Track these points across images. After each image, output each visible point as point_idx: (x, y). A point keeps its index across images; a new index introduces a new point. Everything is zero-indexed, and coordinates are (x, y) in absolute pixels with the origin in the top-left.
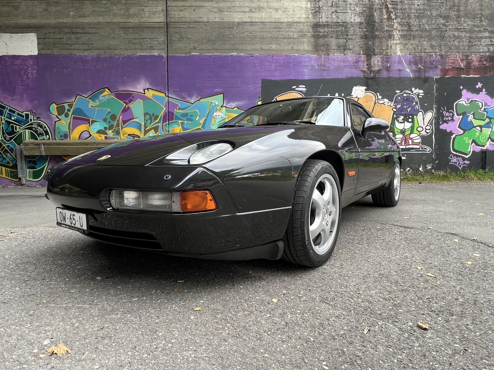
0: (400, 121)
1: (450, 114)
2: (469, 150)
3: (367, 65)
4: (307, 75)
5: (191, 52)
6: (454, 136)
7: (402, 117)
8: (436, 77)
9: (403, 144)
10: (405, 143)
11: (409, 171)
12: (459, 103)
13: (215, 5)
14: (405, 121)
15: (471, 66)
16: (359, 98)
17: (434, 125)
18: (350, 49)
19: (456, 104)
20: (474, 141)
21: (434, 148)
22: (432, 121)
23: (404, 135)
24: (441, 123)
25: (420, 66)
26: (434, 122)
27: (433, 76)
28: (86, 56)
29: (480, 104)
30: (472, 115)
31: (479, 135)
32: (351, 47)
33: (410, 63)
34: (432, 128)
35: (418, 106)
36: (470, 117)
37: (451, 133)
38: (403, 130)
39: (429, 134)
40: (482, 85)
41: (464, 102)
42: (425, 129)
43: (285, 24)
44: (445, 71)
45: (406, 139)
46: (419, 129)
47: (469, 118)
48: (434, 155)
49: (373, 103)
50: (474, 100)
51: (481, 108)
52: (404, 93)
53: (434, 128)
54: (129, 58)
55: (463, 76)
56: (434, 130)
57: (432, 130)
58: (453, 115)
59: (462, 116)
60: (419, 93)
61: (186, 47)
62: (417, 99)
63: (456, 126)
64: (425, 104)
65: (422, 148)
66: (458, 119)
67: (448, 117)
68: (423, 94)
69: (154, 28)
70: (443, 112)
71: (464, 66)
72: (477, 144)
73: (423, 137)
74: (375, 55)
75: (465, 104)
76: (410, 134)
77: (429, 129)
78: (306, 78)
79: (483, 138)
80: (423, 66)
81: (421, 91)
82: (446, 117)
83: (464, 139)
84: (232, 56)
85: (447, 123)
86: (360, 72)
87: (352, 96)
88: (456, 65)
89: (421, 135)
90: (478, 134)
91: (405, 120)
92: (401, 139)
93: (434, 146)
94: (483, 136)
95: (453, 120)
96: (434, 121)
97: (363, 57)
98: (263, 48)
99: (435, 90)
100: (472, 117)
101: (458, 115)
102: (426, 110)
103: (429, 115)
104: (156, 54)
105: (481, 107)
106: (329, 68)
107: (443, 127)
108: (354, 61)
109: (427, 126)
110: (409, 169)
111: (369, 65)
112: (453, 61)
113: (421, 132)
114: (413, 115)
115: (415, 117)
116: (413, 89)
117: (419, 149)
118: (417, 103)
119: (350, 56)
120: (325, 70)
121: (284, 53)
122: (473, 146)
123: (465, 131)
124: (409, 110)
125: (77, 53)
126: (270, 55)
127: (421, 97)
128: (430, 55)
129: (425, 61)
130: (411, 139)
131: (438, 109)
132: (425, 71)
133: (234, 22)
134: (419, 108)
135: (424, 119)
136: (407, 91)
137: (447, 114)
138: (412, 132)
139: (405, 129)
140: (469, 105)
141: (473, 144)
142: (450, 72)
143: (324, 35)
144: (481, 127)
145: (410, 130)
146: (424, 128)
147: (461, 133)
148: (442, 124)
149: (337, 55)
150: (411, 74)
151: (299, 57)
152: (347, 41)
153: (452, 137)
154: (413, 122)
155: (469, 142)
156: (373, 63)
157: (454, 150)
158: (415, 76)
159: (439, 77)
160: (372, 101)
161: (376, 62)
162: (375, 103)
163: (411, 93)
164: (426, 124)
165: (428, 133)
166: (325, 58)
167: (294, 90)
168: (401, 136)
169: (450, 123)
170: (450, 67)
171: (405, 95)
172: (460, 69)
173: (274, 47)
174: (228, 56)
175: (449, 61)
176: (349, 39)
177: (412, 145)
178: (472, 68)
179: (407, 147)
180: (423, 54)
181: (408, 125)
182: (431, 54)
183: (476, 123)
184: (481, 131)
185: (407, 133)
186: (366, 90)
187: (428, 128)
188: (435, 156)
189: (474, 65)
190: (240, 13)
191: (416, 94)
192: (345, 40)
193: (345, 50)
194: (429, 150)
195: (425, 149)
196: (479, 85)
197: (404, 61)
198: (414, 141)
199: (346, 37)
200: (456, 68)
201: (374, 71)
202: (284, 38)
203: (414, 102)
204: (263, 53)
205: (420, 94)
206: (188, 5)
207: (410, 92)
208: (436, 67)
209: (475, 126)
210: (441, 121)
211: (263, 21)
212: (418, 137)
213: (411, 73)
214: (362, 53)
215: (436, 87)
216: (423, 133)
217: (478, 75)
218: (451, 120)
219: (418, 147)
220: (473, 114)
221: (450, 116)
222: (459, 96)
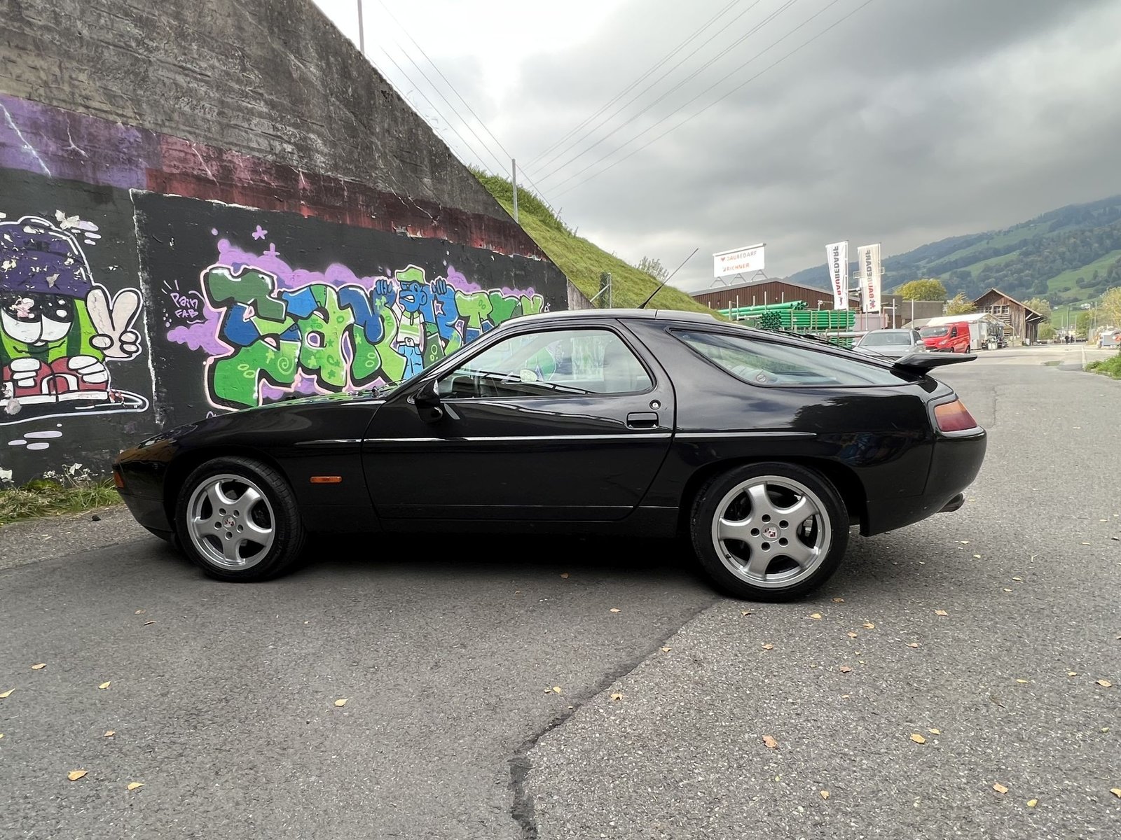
0: (20, 314)
1: (192, 303)
2: (255, 395)
6: (210, 361)
7: (28, 303)
8: (135, 190)
9: (45, 389)
10: (53, 385)
11: (78, 472)
12: (214, 272)
14: (43, 317)
15: (232, 180)
17: (146, 331)
19: (206, 276)
20: (263, 374)
21: (155, 398)
22: (141, 316)
23: (43, 361)
24: (168, 325)
25: (73, 146)
26: (145, 322)
27: (124, 186)
29: (268, 280)
30: (251, 307)
31: (273, 357)
33: (34, 129)
34: (143, 339)
35: (86, 271)
36: (247, 311)
37: (201, 355)
38: (39, 344)
39: (134, 355)
40: (266, 232)
41: (226, 273)
42: (120, 340)
44: (161, 179)
45: (53, 374)
46: (98, 342)
47: (246, 315)
48: (158, 417)
50: (251, 267)
51: (272, 291)
52: (25, 223)
53: (148, 338)
55: (216, 201)
56: (149, 344)
57: (143, 344)
58: (201, 304)
59: (225, 309)
60: (83, 231)
62: (76, 249)
63: (212, 334)
64: (111, 268)
65: (117, 399)
66: (215, 315)
67: (186, 308)
68: (99, 237)
70: (172, 295)
71: (213, 175)
72: (273, 382)
73: (113, 366)
75: (230, 278)
76: (69, 357)
77: (133, 343)
79: (285, 365)
80: (85, 149)
81: (90, 226)
82: (182, 308)
83: (239, 367)
85: (188, 326)
88: (193, 169)
89: (107, 359)
90: (270, 355)
91: (43, 310)
92: (34, 374)
93: (154, 390)
94: (284, 360)
95: (201, 317)
96: (145, 318)
99: (137, 229)
100: (251, 312)
101: (216, 304)
102: (113, 286)
103: (127, 302)
105: (270, 287)
107: (176, 335)
109: (125, 332)
110: (78, 466)
112: (182, 155)
113: (106, 352)
114: (70, 300)
115: (79, 304)
116: (59, 215)
117: (108, 401)
118: (78, 261)
122: (264, 385)
123: (238, 348)
124: (52, 279)
127: (94, 243)
128: (107, 121)
129: (90, 134)
130: (74, 372)
131: (154, 285)
132: (96, 167)
134: (88, 277)
135: (110, 312)
136: (36, 219)
137: (184, 301)
138: (74, 351)
139: (47, 342)
140: (240, 280)
141: (264, 380)
142: (175, 184)
144: (276, 337)
145: (65, 346)
146: (116, 339)
147: (229, 354)
148: (172, 327)
150: (43, 165)
153: (204, 363)
154: (72, 317)
155: (253, 376)
157: (215, 398)
158: (61, 174)
159: (145, 192)
163: (53, 227)
164: (120, 326)
165: (130, 353)
168: (34, 364)
169: (196, 327)
170: (175, 171)
171: (28, 230)
172: (201, 180)
175: (171, 152)
177: (79, 390)
178: (236, 186)
179: (62, 398)
180: (81, 110)
181: (55, 330)
182: (111, 118)
183: (264, 327)
184: (278, 348)
185: (53, 355)
187: (129, 337)
188: (161, 421)
189: (240, 179)
191: (73, 231)
194: (140, 403)
195: (127, 400)
196: (259, 233)
197: (7, 114)
198: (85, 378)
200: (194, 176)
203: (67, 257)
205: (86, 234)
207: (47, 223)
208: (130, 161)
209: (261, 334)
210: (167, 320)
212: (99, 367)
213: (45, 162)
215: (138, 221)
216: (115, 353)
217: (253, 206)
218: (196, 318)
219: (102, 396)
220: (254, 304)
221: (193, 308)
222: (213, 256)
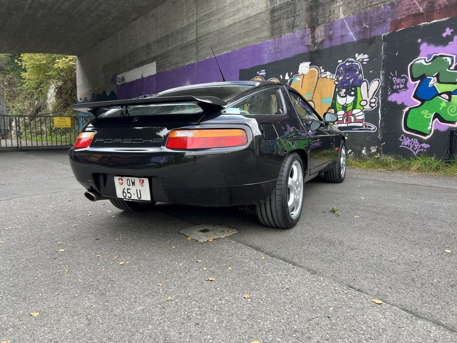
0: (342, 95)
1: (402, 81)
2: (430, 128)
3: (312, 38)
4: (267, 59)
5: (206, 57)
6: (407, 109)
7: (344, 90)
8: (384, 34)
9: (345, 122)
10: (347, 120)
11: (350, 153)
12: (416, 62)
13: (216, 18)
14: (347, 95)
15: (434, 7)
16: (304, 75)
17: (380, 97)
18: (297, 26)
19: (412, 65)
20: (437, 116)
21: (380, 126)
22: (379, 91)
23: (345, 111)
24: (389, 93)
25: (365, 25)
26: (380, 93)
27: (380, 34)
28: (169, 70)
29: (449, 60)
30: (435, 78)
31: (445, 105)
32: (298, 23)
33: (353, 25)
34: (378, 101)
35: (362, 75)
36: (432, 81)
37: (403, 106)
38: (345, 105)
39: (374, 108)
40: (452, 30)
41: (423, 62)
42: (370, 102)
43: (253, 18)
44: (396, 23)
45: (348, 115)
46: (363, 103)
47: (431, 83)
48: (379, 135)
49: (316, 78)
50: (438, 55)
51: (451, 66)
52: (346, 62)
53: (380, 100)
54: (183, 68)
55: (423, 23)
56: (380, 102)
57: (378, 103)
58: (407, 80)
59: (419, 81)
60: (363, 59)
61: (204, 54)
62: (360, 67)
63: (410, 96)
64: (371, 72)
65: (366, 126)
66: (413, 85)
67: (399, 84)
68: (368, 60)
69: (192, 44)
70: (393, 79)
71: (423, 10)
72: (442, 120)
73: (367, 114)
74: (318, 25)
75: (425, 64)
76: (353, 109)
77: (374, 103)
78: (266, 62)
79: (453, 110)
80: (368, 25)
81: (366, 56)
82: (397, 84)
83: (422, 112)
84: (224, 54)
85: (398, 92)
86: (305, 47)
87: (299, 73)
88: (413, 11)
89: (364, 110)
90: (444, 104)
91: (348, 93)
92: (342, 116)
93: (379, 123)
94: (452, 107)
95: (406, 87)
96: (380, 91)
97: (308, 31)
98: (240, 43)
99: (383, 51)
100: (434, 80)
101: (414, 79)
102: (370, 79)
103: (375, 85)
104: (193, 62)
105: (450, 64)
106: (282, 49)
107: (393, 98)
108: (300, 37)
109: (372, 98)
110: (350, 151)
111: (313, 38)
112: (409, 6)
113: (364, 107)
114: (356, 87)
115: (358, 88)
116: (357, 55)
117: (362, 127)
118: (360, 72)
119: (298, 33)
120: (278, 52)
121: (252, 44)
122: (436, 122)
123: (423, 101)
124: (351, 81)
125: (167, 69)
126: (244, 48)
127: (366, 63)
128: (378, 8)
129: (371, 17)
130: (353, 115)
131: (386, 76)
132: (371, 30)
133: (225, 27)
134: (362, 77)
135: (368, 90)
136: (350, 59)
137: (398, 81)
138: (354, 108)
139: (347, 104)
140: (430, 63)
141: (437, 119)
142: (403, 23)
143: (278, 19)
144: (449, 94)
145: (352, 105)
146: (368, 102)
147: (418, 105)
148: (391, 93)
149: (288, 35)
150: (354, 38)
151: (261, 44)
152: (295, 19)
153: (404, 110)
154: (355, 95)
155: (429, 117)
156: (316, 34)
157: (407, 128)
158: (359, 39)
159: (388, 33)
160: (316, 76)
161: (319, 33)
162: (318, 78)
163: (354, 61)
164: (370, 97)
165: (372, 107)
166: (278, 41)
167: (258, 75)
168: (343, 112)
169: (402, 93)
170: (403, 17)
171: (347, 64)
172: (418, 16)
173: (246, 40)
174: (222, 55)
175: (403, 8)
176: (297, 15)
177: (354, 122)
178: (436, 10)
179: (349, 125)
180: (369, 8)
181: (350, 99)
182: (379, 6)
183: (441, 88)
184: (450, 100)
185: (349, 109)
186: (310, 65)
187: (373, 100)
188: (381, 137)
189: (440, 5)
190: (228, 19)
191: (360, 60)
192: (293, 18)
193: (293, 28)
194: (374, 128)
195: (369, 127)
196: (448, 32)
197: (347, 23)
198: (357, 118)
199: (294, 15)
200: (413, 15)
201: (317, 43)
202: (252, 31)
203: (357, 71)
204: (240, 47)
205: (364, 60)
206: (205, 22)
207: (352, 60)
208: (384, 21)
209: (439, 92)
210: (389, 91)
211: (240, 20)
212: (361, 113)
213: (355, 36)
214: (307, 27)
215: (384, 48)
216: (367, 107)
217: (446, 17)
218: (403, 88)
219: (361, 125)
220: (438, 76)
221: (402, 83)
222: (416, 53)
